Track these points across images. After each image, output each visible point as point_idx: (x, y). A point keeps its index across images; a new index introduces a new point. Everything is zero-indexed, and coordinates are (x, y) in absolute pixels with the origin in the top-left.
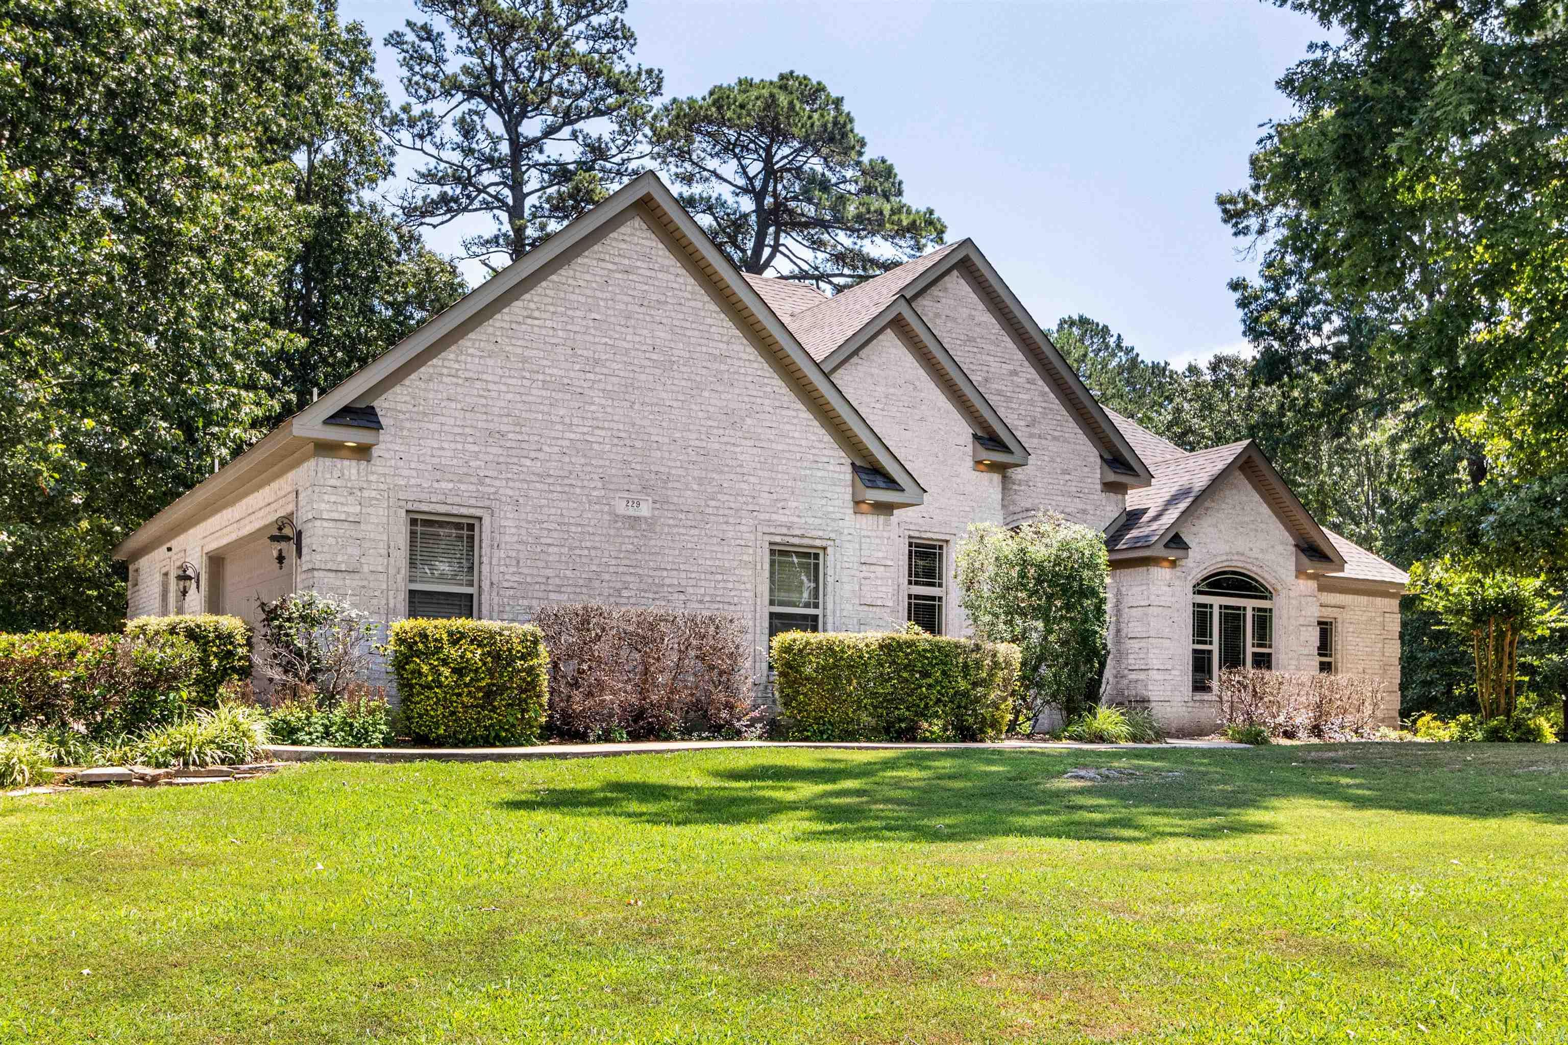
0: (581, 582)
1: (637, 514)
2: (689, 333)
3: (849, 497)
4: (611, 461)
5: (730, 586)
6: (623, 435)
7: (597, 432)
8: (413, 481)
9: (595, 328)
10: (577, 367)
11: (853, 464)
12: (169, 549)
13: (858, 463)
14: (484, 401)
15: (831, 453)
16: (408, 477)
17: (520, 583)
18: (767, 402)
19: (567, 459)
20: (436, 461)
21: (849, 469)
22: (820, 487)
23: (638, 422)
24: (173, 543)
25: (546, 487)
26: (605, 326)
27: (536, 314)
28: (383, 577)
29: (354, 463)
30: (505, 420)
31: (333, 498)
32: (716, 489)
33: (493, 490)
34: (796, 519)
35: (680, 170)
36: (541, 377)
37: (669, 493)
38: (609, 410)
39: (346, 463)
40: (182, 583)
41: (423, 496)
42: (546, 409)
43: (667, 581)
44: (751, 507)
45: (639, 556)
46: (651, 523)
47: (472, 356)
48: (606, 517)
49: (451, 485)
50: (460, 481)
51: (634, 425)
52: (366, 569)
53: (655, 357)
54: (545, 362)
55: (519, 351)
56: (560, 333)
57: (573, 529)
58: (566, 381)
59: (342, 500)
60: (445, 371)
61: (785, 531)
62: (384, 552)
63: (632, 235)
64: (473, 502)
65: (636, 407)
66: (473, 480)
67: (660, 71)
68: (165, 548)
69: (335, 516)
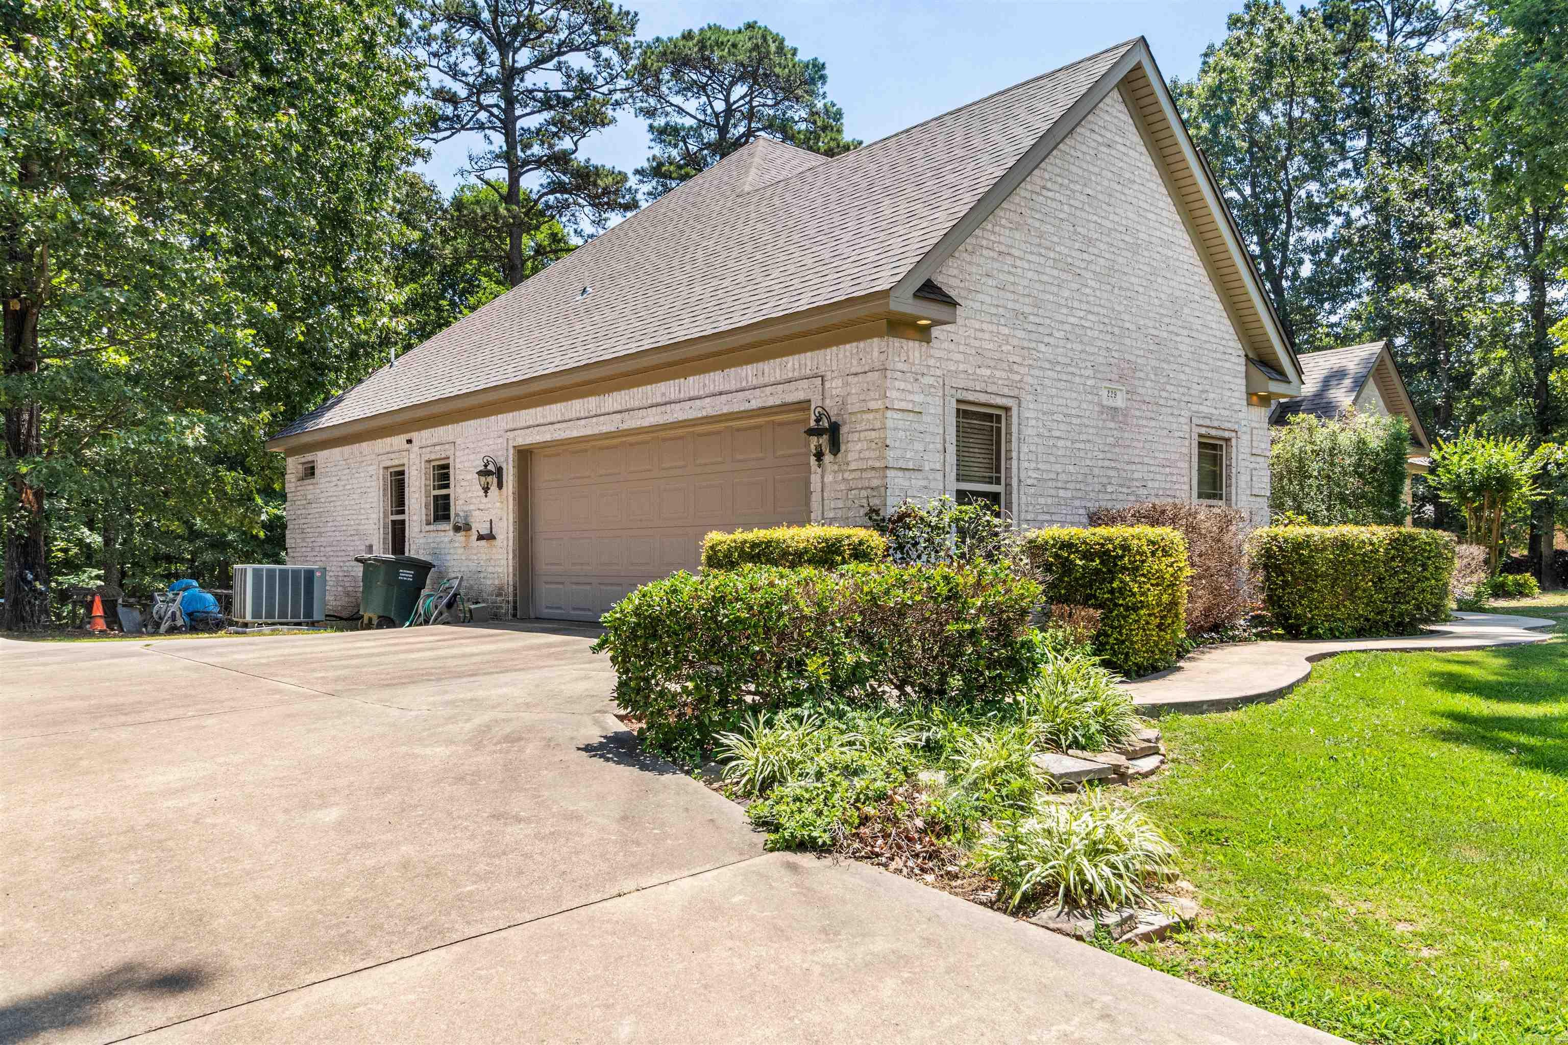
0: (1080, 478)
1: (1114, 405)
2: (1150, 215)
3: (1243, 389)
4: (1100, 348)
5: (1174, 479)
6: (1106, 320)
7: (1090, 317)
8: (962, 367)
9: (1090, 205)
10: (1077, 245)
11: (1246, 356)
12: (409, 441)
13: (1251, 356)
14: (1011, 279)
15: (1231, 344)
16: (957, 362)
17: (1039, 480)
18: (1196, 291)
19: (1069, 346)
20: (977, 343)
21: (1243, 360)
22: (1227, 378)
23: (1117, 308)
24: (414, 435)
25: (1055, 375)
26: (1095, 203)
27: (1049, 185)
28: (939, 476)
29: (917, 344)
30: (1027, 300)
31: (902, 385)
32: (1165, 380)
33: (1018, 378)
34: (1214, 411)
35: (644, 105)
36: (1052, 255)
37: (1136, 382)
38: (1098, 293)
39: (911, 343)
40: (483, 479)
41: (970, 385)
42: (1055, 289)
43: (1136, 475)
44: (1186, 399)
45: (1117, 450)
46: (1125, 412)
47: (1004, 227)
48: (1097, 409)
49: (988, 372)
50: (995, 368)
51: (1113, 310)
52: (927, 468)
53: (1127, 238)
54: (1055, 239)
55: (1037, 224)
56: (1066, 207)
57: (1074, 421)
58: (1070, 260)
59: (909, 387)
60: (984, 243)
61: (1208, 422)
62: (940, 447)
63: (1113, 106)
64: (1006, 391)
65: (1116, 291)
66: (1005, 366)
67: (636, 14)
68: (404, 437)
69: (903, 405)
